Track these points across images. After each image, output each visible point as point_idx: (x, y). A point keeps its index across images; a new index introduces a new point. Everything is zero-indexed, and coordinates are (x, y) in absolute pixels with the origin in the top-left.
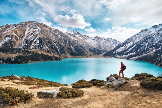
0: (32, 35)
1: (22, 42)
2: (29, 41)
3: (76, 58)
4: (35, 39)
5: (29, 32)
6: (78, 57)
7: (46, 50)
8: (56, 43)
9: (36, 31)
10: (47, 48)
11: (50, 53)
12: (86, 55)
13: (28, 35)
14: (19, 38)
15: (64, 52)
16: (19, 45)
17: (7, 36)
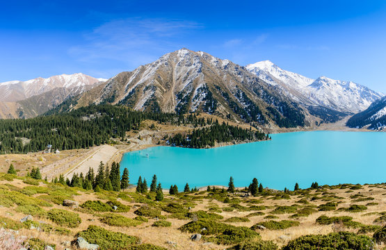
0: (188, 82)
1: (171, 98)
2: (185, 95)
3: (291, 131)
4: (194, 89)
5: (178, 74)
6: (293, 129)
7: (225, 115)
8: (239, 96)
9: (193, 71)
10: (224, 108)
11: (232, 120)
12: (308, 124)
13: (178, 81)
14: (165, 90)
15: (262, 118)
16: (169, 105)
17: (147, 88)
